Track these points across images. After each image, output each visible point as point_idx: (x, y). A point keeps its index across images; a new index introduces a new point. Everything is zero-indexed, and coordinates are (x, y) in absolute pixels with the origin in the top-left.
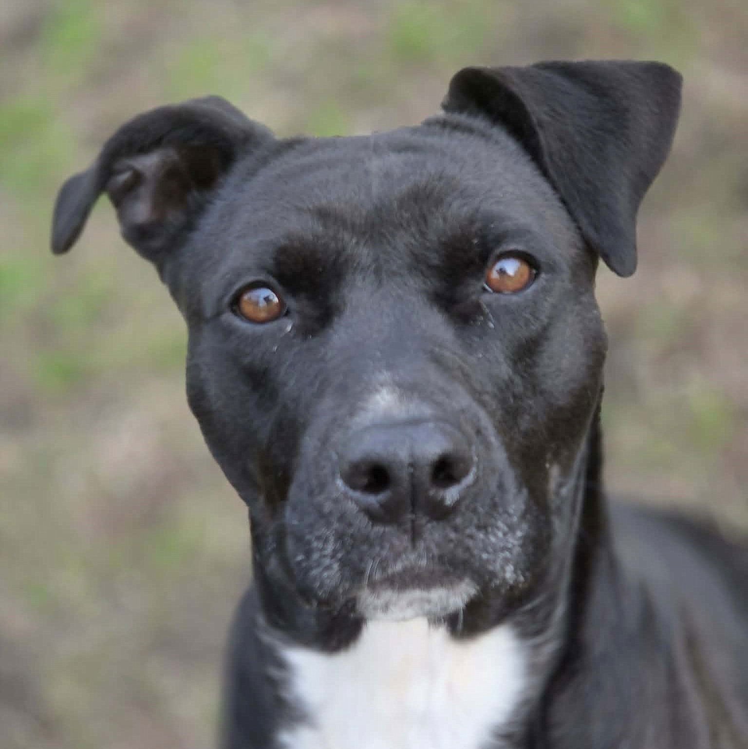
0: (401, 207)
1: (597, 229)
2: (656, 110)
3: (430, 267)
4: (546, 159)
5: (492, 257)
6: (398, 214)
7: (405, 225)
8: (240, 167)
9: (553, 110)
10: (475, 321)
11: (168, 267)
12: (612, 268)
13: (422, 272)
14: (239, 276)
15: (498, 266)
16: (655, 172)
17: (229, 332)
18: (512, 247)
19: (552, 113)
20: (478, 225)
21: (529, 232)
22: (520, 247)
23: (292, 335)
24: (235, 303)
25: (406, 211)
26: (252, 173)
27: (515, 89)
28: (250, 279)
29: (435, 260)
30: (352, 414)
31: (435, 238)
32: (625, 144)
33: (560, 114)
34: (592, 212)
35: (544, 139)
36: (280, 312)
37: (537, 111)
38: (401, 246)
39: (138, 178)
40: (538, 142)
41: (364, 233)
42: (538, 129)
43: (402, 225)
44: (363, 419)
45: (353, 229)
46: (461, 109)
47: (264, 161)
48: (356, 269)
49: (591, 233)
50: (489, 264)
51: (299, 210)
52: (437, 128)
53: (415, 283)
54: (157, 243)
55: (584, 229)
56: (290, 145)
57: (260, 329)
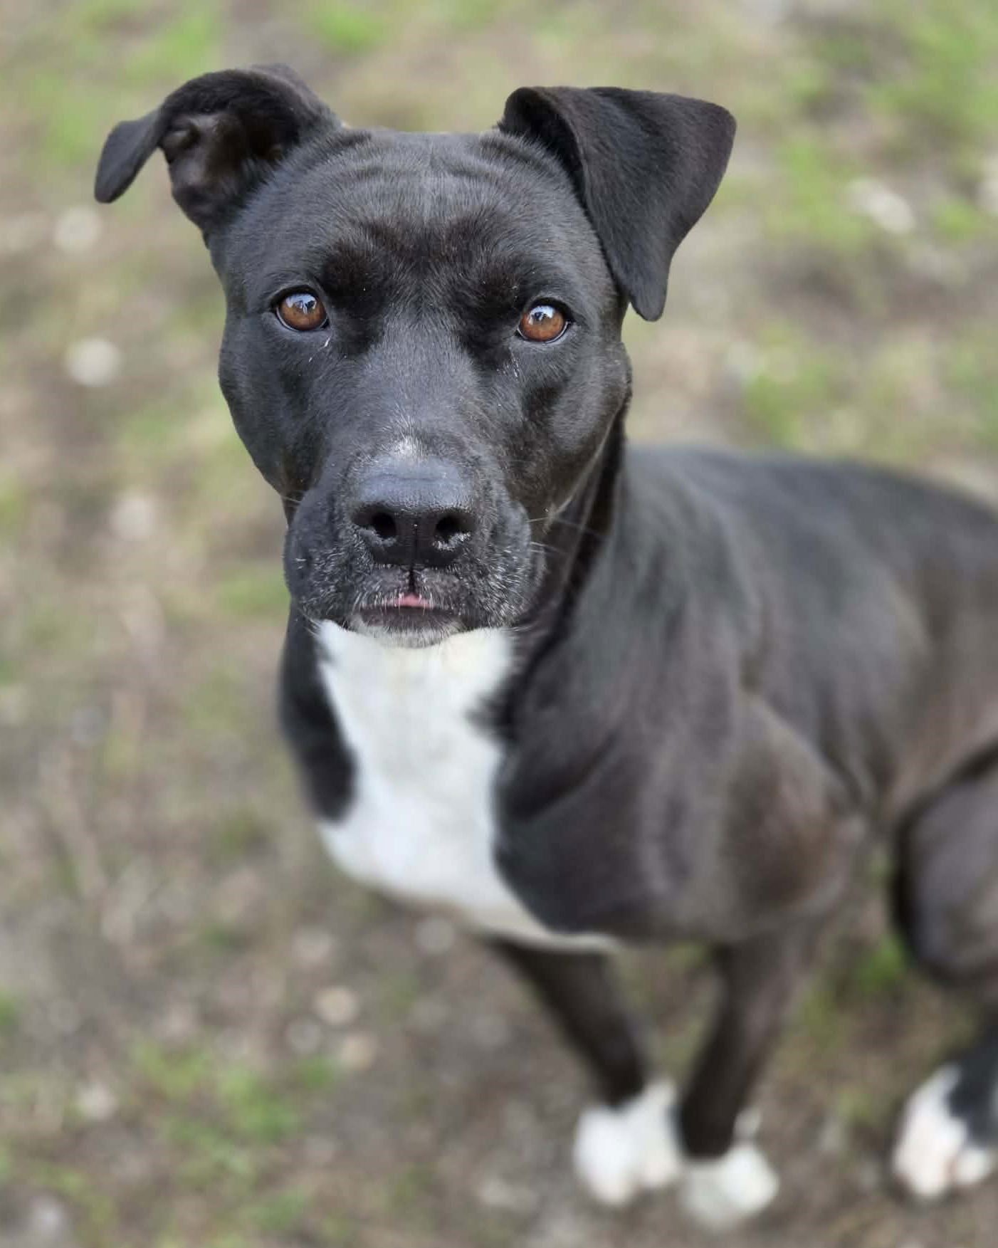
0: (449, 239)
1: (627, 271)
2: (706, 156)
3: (468, 308)
4: (587, 192)
5: (530, 302)
6: (446, 247)
7: (451, 258)
8: (300, 154)
9: (603, 144)
10: (502, 368)
11: (213, 238)
12: (638, 312)
13: (460, 313)
14: (285, 276)
15: (533, 312)
16: (695, 220)
17: (268, 332)
18: (549, 295)
19: (601, 147)
20: (519, 270)
21: (566, 282)
22: (556, 297)
23: (328, 350)
24: (278, 302)
25: (453, 245)
26: (310, 164)
27: (566, 116)
28: (296, 282)
29: (473, 301)
30: (373, 454)
31: (476, 279)
32: (668, 187)
33: (608, 148)
34: (624, 253)
35: (587, 171)
36: (320, 323)
37: (584, 141)
38: (444, 282)
39: (195, 137)
40: (582, 174)
41: (411, 260)
42: (584, 162)
43: (448, 258)
44: (381, 463)
45: (401, 253)
46: (517, 132)
47: (323, 156)
48: (398, 296)
49: (621, 274)
50: (525, 310)
51: (353, 222)
52: (494, 152)
53: (450, 322)
54: (206, 209)
55: (614, 269)
56: (352, 141)
57: (297, 336)
